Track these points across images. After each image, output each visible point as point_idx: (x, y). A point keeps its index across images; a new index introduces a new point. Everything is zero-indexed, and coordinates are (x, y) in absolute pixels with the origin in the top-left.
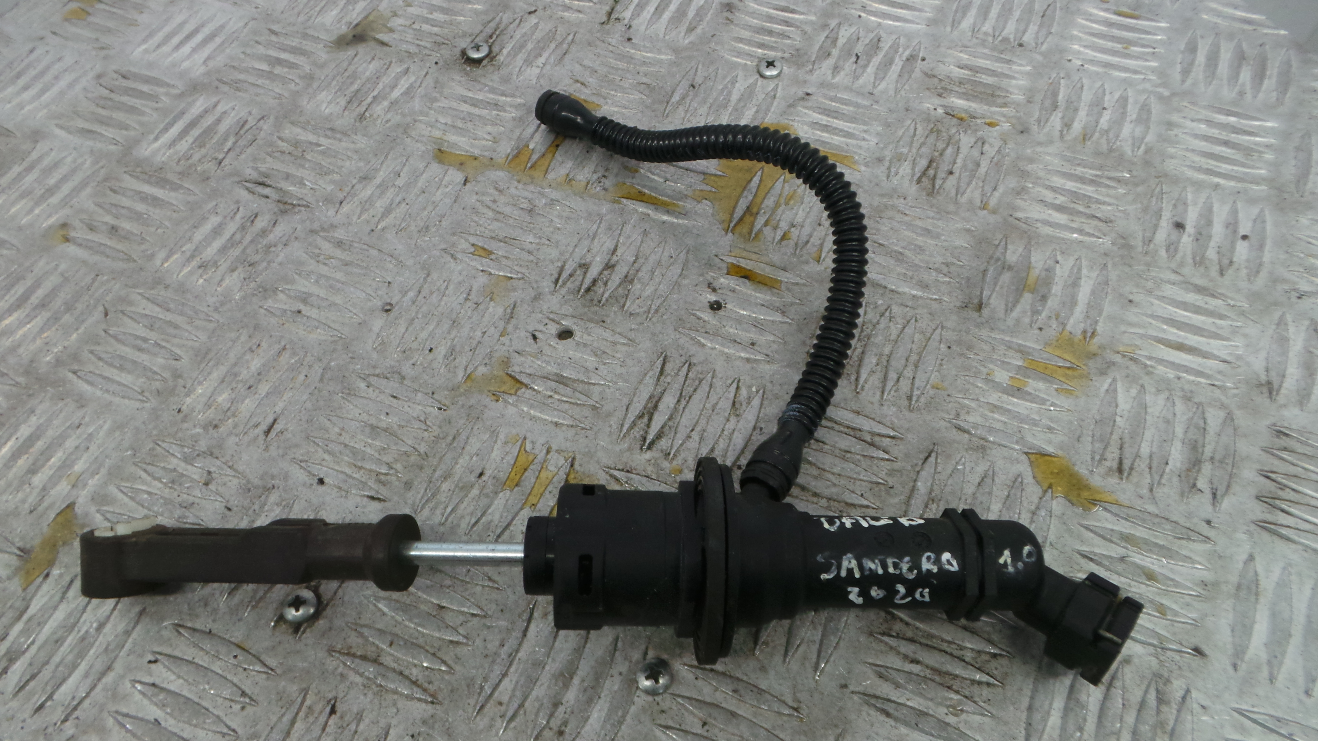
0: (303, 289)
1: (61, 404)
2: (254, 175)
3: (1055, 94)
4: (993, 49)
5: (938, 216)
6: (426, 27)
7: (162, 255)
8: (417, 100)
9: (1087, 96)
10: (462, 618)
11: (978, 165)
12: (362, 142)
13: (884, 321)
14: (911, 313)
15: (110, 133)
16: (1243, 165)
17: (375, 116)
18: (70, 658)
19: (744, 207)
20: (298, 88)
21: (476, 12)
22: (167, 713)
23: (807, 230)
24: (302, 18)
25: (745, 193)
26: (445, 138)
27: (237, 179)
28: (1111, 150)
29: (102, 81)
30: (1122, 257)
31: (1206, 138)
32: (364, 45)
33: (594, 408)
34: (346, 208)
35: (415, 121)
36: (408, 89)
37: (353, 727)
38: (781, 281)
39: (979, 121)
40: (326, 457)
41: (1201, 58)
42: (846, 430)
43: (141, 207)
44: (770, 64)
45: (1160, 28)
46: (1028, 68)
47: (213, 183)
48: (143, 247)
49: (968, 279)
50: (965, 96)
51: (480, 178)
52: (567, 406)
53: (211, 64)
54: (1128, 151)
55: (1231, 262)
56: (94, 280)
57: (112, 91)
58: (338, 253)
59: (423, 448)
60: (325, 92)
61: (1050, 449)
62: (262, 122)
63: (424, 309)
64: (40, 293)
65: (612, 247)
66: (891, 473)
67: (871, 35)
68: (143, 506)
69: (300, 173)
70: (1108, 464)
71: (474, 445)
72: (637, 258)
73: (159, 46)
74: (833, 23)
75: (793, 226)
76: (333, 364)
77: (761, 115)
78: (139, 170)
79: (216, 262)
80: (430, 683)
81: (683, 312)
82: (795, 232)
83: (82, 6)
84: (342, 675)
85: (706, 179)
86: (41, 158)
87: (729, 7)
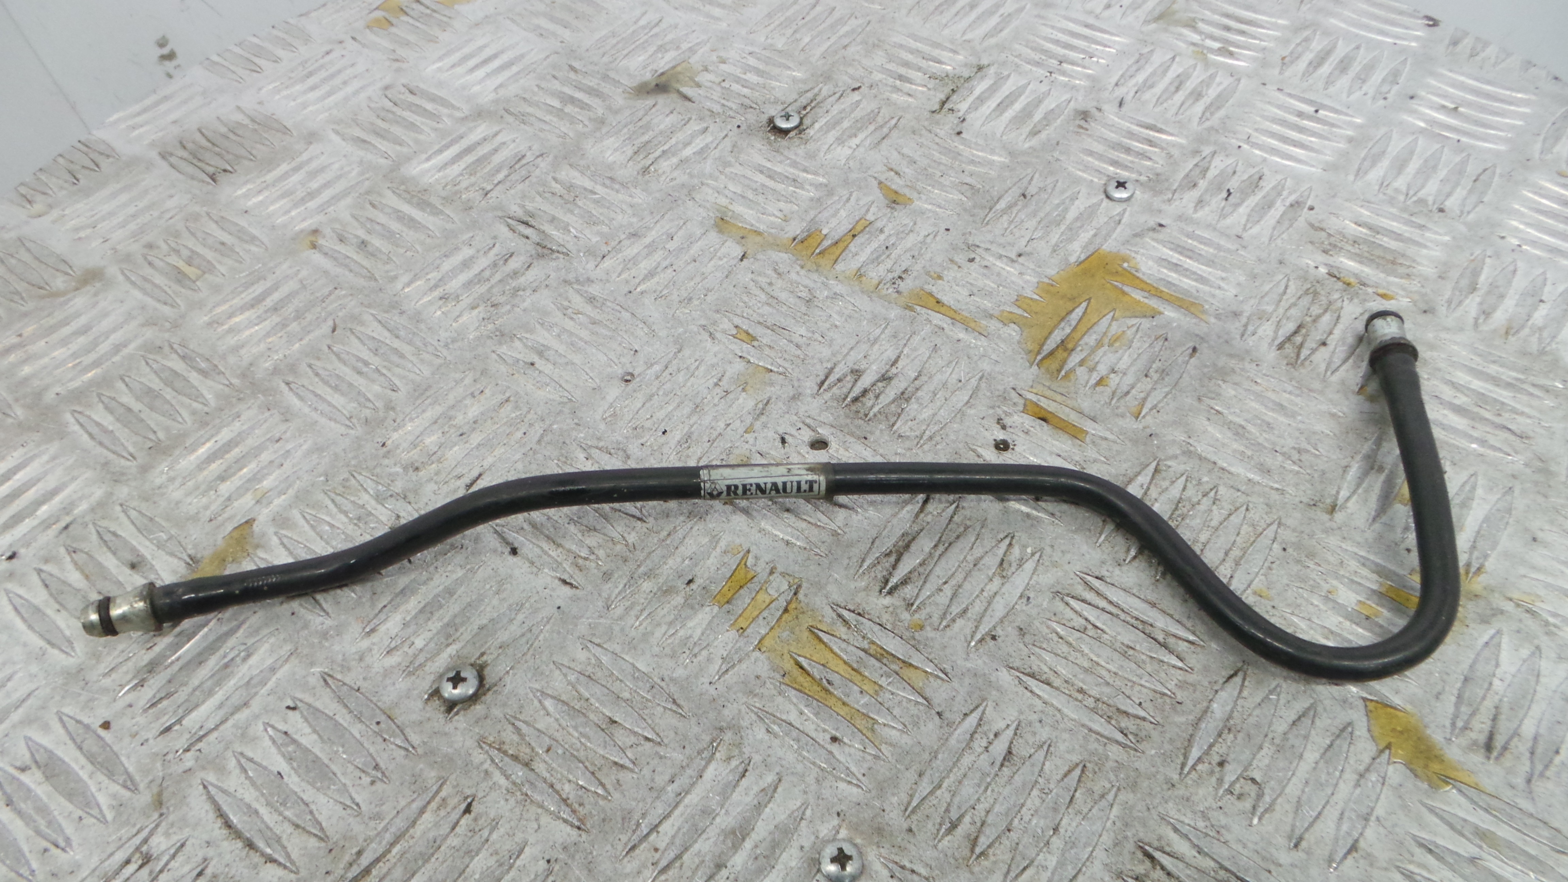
0: (542, 341)
1: (267, 414)
2: (520, 213)
3: (1476, 273)
4: (1404, 210)
5: (1298, 392)
6: (736, 87)
7: (405, 279)
8: (709, 162)
9: (1519, 283)
10: (633, 739)
12: (640, 197)
13: (1206, 502)
14: (1242, 499)
15: (383, 145)
17: (660, 171)
18: (209, 683)
19: (1059, 341)
20: (586, 130)
21: (794, 80)
22: (293, 768)
23: (1129, 379)
24: (606, 59)
25: (1063, 324)
26: (731, 207)
27: (500, 214)
28: (1542, 352)
29: (388, 93)
30: (1536, 483)
32: (665, 96)
33: (835, 534)
34: (607, 263)
35: (702, 184)
36: (702, 149)
37: (485, 833)
38: (1087, 433)
39: (1370, 290)
40: (526, 526)
42: (1133, 621)
43: (395, 226)
44: (1121, 185)
46: (1447, 238)
47: (474, 214)
48: (388, 267)
49: (1324, 473)
50: (1359, 258)
51: (760, 256)
52: (804, 525)
53: (502, 92)
56: (330, 294)
57: (395, 104)
58: (588, 309)
59: (631, 538)
60: (612, 139)
61: (1397, 701)
62: (540, 159)
63: (668, 386)
64: (276, 296)
65: (893, 358)
66: (1182, 685)
67: (1252, 171)
68: (321, 538)
69: (568, 218)
70: (1473, 735)
71: (690, 547)
72: (919, 375)
73: (453, 66)
74: (1207, 150)
75: (1113, 371)
76: (555, 426)
77: (1098, 240)
78: (403, 187)
79: (458, 296)
80: (581, 805)
81: (961, 446)
82: (1114, 380)
83: (387, 16)
84: (486, 772)
85: (1019, 301)
86: (310, 160)
87: (1085, 115)
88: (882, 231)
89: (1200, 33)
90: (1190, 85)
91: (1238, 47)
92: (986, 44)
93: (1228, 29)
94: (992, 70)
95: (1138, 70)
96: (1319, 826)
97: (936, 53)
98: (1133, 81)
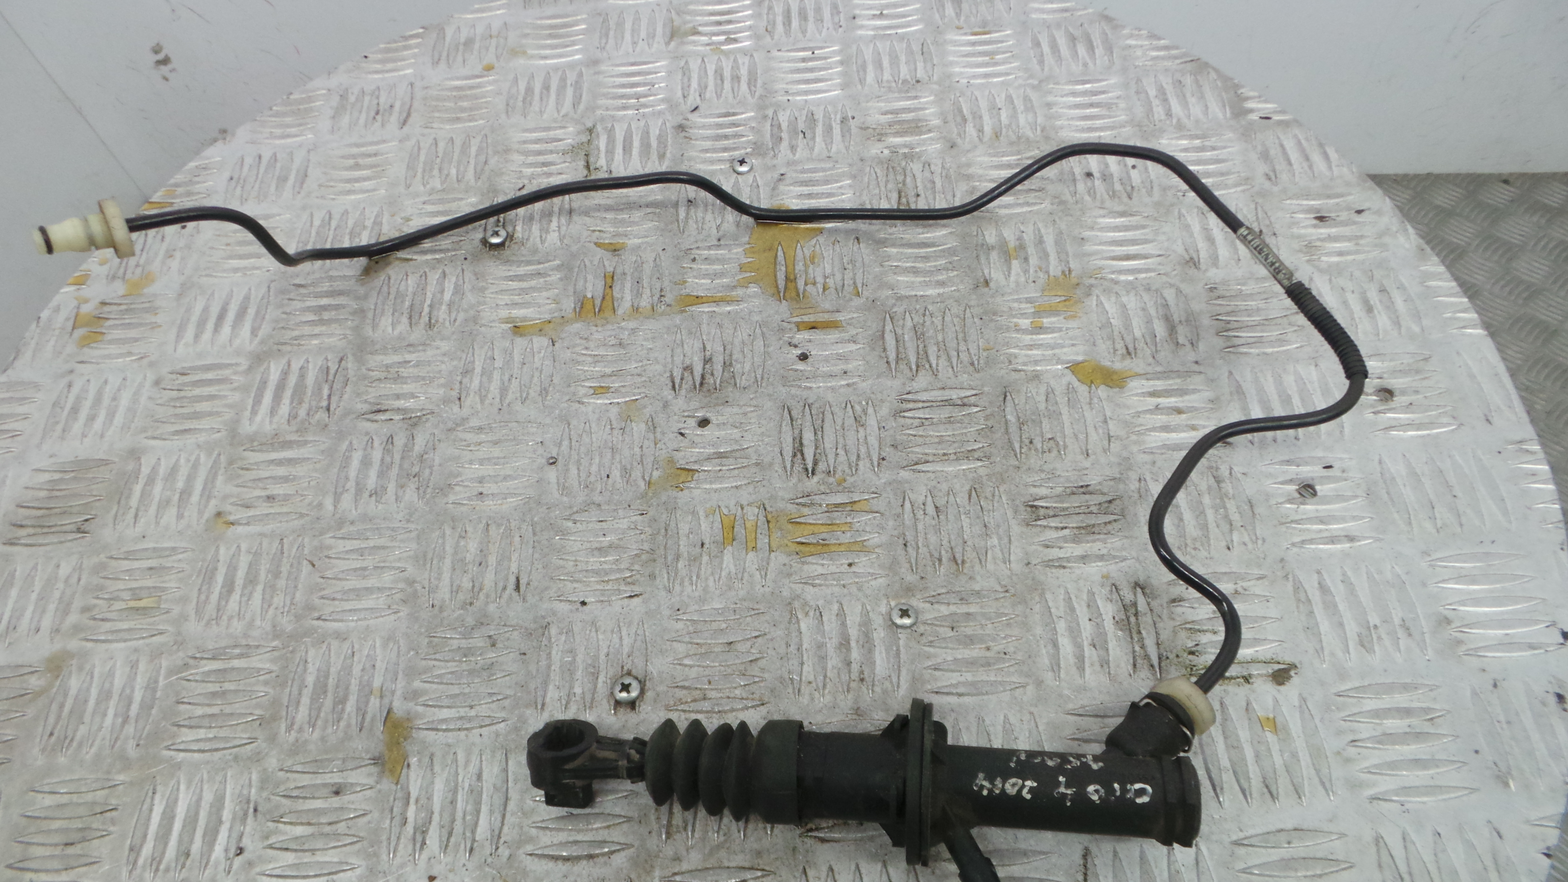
0: (472, 477)
1: (324, 646)
2: (366, 407)
3: (960, 111)
4: (900, 91)
8: (468, 294)
9: (984, 104)
10: (749, 644)
11: (934, 183)
12: (444, 345)
13: (927, 318)
14: (943, 306)
15: (205, 424)
16: (1110, 117)
17: (441, 320)
18: (469, 808)
19: (783, 277)
20: (355, 324)
23: (838, 277)
25: (778, 267)
26: (513, 315)
27: (353, 416)
28: (1019, 138)
29: (162, 386)
30: (1062, 211)
31: (1077, 106)
32: (391, 267)
33: (757, 464)
34: (466, 402)
35: (478, 312)
36: (455, 288)
38: (841, 321)
39: (917, 150)
40: (576, 585)
41: (1046, 49)
43: (281, 471)
44: (742, 162)
45: (1008, 35)
46: (932, 98)
47: (334, 428)
48: (307, 501)
49: (969, 266)
50: (898, 134)
51: (563, 335)
52: (736, 472)
53: (260, 333)
54: (1030, 134)
55: (1132, 187)
56: (281, 544)
57: (180, 390)
58: (484, 437)
59: (646, 547)
60: (383, 319)
61: (1080, 358)
62: (343, 363)
63: (583, 449)
64: (241, 574)
65: (701, 346)
66: (987, 418)
67: (805, 112)
69: (406, 389)
70: (1119, 352)
71: (684, 528)
72: (724, 347)
73: (197, 337)
74: (770, 113)
75: (826, 277)
76: (536, 519)
78: (255, 444)
79: (382, 487)
80: (753, 694)
81: (782, 371)
82: (830, 282)
83: (90, 330)
85: (742, 268)
86: (154, 470)
87: (681, 128)
88: (624, 274)
89: (705, 35)
90: (727, 73)
91: (735, 33)
92: (579, 111)
93: (719, 23)
94: (599, 128)
95: (689, 80)
96: (1090, 440)
97: (552, 134)
98: (692, 89)
